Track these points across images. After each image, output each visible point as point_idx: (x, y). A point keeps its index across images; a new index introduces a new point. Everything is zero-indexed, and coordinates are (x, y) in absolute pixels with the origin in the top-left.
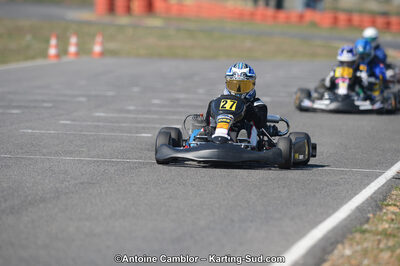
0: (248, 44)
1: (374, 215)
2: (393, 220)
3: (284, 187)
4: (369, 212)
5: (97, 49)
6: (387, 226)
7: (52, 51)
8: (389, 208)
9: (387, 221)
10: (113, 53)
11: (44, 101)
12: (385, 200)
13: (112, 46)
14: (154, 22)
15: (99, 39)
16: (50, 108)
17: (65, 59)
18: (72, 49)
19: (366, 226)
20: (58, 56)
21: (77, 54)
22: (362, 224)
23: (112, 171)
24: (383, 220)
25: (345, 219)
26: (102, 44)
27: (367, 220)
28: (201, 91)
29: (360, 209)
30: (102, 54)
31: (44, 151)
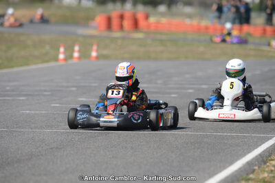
0: (202, 49)
1: (259, 167)
2: (272, 171)
3: (198, 148)
4: (256, 165)
5: (94, 54)
6: (266, 175)
7: (61, 56)
8: (271, 162)
9: (267, 172)
10: (106, 57)
11: (45, 91)
12: (270, 156)
13: (105, 52)
14: (139, 35)
15: (95, 47)
16: (49, 95)
17: (70, 62)
18: (76, 55)
19: (251, 176)
20: (65, 59)
21: (79, 58)
22: (248, 174)
23: (77, 139)
24: (264, 171)
25: (236, 171)
26: (97, 51)
27: (253, 171)
28: (159, 82)
29: (249, 164)
30: (97, 58)
31: (33, 125)
